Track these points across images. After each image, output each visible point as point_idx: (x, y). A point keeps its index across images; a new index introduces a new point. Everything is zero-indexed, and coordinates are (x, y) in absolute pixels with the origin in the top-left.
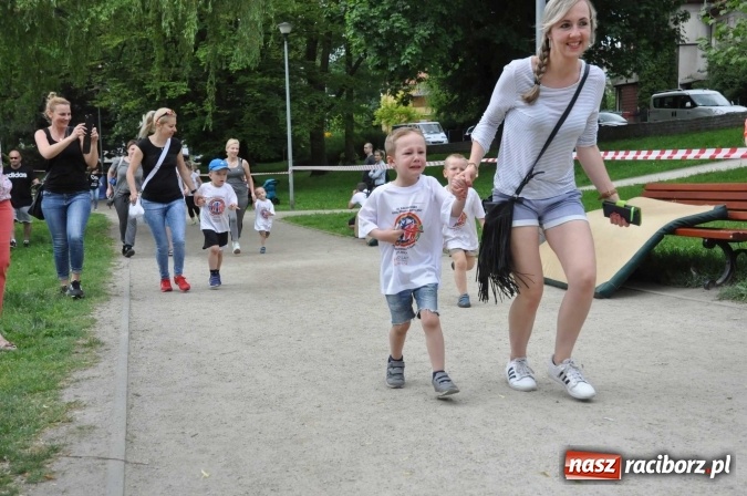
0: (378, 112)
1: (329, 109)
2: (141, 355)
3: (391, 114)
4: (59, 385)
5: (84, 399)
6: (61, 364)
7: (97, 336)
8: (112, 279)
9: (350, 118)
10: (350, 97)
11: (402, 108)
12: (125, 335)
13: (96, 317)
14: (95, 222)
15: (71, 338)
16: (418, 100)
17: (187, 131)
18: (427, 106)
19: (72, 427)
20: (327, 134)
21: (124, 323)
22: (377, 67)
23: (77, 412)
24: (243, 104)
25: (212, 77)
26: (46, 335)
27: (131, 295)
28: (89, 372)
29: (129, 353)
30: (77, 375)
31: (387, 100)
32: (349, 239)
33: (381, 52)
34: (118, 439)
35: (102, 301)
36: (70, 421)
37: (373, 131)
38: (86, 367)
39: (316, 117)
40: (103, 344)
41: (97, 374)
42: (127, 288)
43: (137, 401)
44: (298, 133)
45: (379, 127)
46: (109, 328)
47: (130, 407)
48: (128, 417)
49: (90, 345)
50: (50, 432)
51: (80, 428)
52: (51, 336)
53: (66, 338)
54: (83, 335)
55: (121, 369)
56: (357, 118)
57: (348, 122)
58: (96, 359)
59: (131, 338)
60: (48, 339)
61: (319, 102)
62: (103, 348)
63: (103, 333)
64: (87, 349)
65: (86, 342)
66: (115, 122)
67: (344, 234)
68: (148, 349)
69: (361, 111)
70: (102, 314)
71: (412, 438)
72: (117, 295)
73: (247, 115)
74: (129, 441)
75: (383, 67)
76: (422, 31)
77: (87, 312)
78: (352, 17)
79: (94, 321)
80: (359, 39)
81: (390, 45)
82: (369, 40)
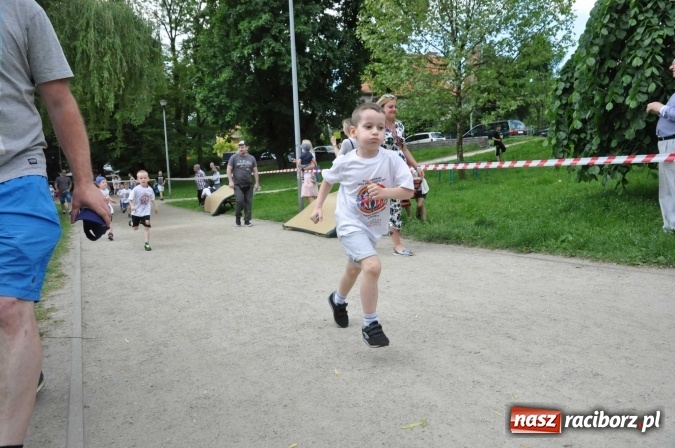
0: (215, 146)
1: (189, 145)
2: (88, 281)
3: (222, 147)
5: (57, 305)
7: (64, 271)
9: (200, 149)
10: (200, 139)
11: (228, 144)
12: (79, 270)
16: (237, 140)
17: (111, 158)
19: (51, 321)
20: (188, 158)
21: (78, 263)
22: (214, 123)
23: (53, 313)
24: (141, 143)
25: (120, 128)
28: (57, 292)
29: (81, 280)
30: (52, 293)
31: (220, 140)
32: (202, 213)
33: (215, 115)
34: (78, 326)
36: (49, 318)
37: (213, 156)
38: (57, 289)
39: (182, 149)
40: (66, 276)
41: (63, 292)
42: (79, 245)
43: (87, 306)
44: (172, 158)
45: (216, 154)
46: (70, 267)
47: (83, 309)
48: (82, 314)
49: (59, 276)
51: (55, 322)
54: (54, 271)
55: (77, 288)
56: (204, 149)
57: (199, 152)
58: (63, 284)
59: (82, 272)
61: (183, 141)
64: (57, 279)
67: (199, 211)
68: (92, 277)
69: (206, 146)
70: (65, 260)
71: (238, 314)
73: (144, 149)
74: (84, 326)
75: (216, 122)
76: (236, 104)
77: (56, 258)
78: (199, 97)
79: (60, 264)
80: (204, 109)
81: (220, 110)
82: (209, 109)
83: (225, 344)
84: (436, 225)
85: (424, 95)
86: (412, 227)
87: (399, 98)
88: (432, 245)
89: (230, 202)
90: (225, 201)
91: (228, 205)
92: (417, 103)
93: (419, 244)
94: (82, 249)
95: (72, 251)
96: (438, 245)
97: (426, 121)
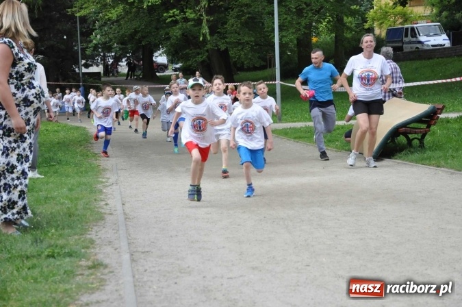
0: (370, 14)
1: (318, 11)
2: (145, 279)
6: (68, 286)
7: (100, 257)
8: (102, 197)
9: (340, 20)
11: (399, 8)
12: (126, 257)
13: (93, 237)
14: (76, 135)
15: (73, 259)
17: (169, 39)
18: (426, 6)
20: (314, 40)
21: (124, 244)
24: (227, 9)
26: (48, 256)
27: (125, 214)
29: (134, 277)
30: (85, 298)
35: (97, 220)
39: (304, 22)
40: (106, 266)
41: (105, 297)
42: (119, 207)
44: (285, 40)
46: (108, 249)
49: (93, 267)
52: (53, 257)
53: (68, 259)
54: (84, 256)
55: (129, 293)
56: (348, 20)
57: (339, 26)
58: (102, 282)
59: (133, 260)
60: (51, 260)
62: (106, 271)
63: (103, 254)
64: (90, 271)
65: (90, 263)
66: (93, 30)
68: (152, 272)
69: (352, 13)
70: (100, 234)
72: (111, 214)
73: (231, 21)
77: (84, 231)
79: (92, 242)
89: (405, 134)
90: (395, 132)
91: (402, 139)
94: (127, 218)
95: (109, 218)
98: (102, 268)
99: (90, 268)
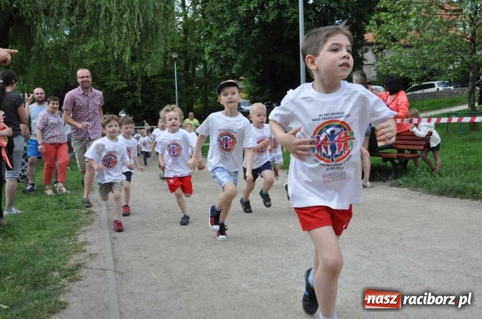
1: (196, 94)
4: (76, 233)
5: (89, 240)
6: (75, 223)
9: (206, 98)
10: (206, 88)
15: (78, 210)
17: (126, 105)
18: (243, 93)
19: (86, 254)
20: (195, 107)
22: (220, 74)
23: (87, 247)
24: (154, 92)
25: (139, 79)
28: (88, 227)
30: (84, 228)
33: (222, 67)
34: (110, 259)
36: (84, 251)
37: (217, 104)
38: (87, 224)
39: (190, 99)
40: (94, 213)
41: (94, 228)
43: (115, 241)
46: (96, 205)
47: (112, 244)
48: (113, 249)
50: (75, 257)
51: (90, 255)
53: (75, 210)
55: (105, 226)
56: (209, 98)
57: (205, 100)
58: (92, 220)
59: (108, 210)
60: (67, 210)
61: (191, 91)
62: (95, 215)
69: (212, 95)
73: (156, 98)
74: (115, 260)
75: (223, 74)
76: (241, 57)
78: (208, 50)
80: (211, 61)
81: (227, 63)
82: (216, 61)
83: (245, 286)
84: (448, 179)
85: (432, 43)
86: (421, 180)
87: (406, 46)
88: (445, 199)
92: (426, 52)
93: (429, 196)
96: (451, 199)
97: (434, 70)
98: (92, 214)
99: (86, 214)
